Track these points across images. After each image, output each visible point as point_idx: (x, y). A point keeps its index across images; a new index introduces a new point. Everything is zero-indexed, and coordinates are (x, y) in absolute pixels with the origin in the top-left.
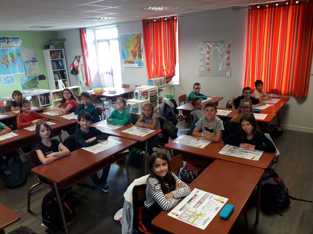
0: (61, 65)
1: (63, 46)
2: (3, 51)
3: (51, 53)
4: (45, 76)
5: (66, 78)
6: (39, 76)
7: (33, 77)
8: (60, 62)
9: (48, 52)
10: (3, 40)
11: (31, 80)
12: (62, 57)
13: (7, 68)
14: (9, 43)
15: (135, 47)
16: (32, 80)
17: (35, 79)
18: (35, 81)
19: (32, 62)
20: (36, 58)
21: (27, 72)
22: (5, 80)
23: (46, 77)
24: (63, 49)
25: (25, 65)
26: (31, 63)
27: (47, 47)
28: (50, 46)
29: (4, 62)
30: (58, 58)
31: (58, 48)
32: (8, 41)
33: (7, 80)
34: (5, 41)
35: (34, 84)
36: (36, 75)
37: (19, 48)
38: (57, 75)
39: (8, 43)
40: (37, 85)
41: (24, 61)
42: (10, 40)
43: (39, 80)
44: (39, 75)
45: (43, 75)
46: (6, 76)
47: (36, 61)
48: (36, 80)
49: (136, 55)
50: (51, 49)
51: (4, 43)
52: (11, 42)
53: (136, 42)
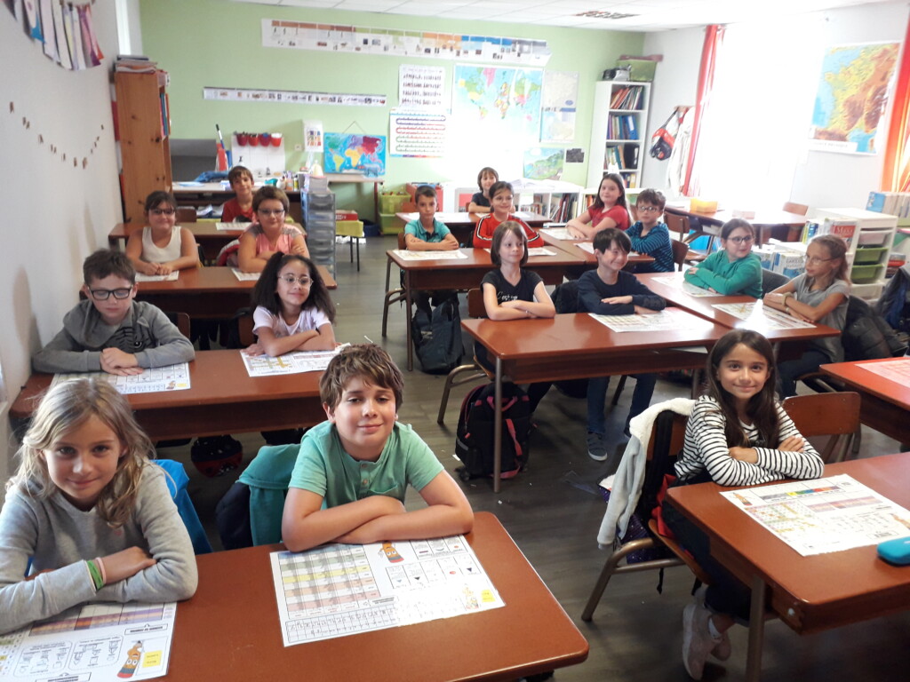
0: (632, 128)
1: (651, 76)
2: (504, 73)
3: (616, 91)
4: (583, 154)
5: (636, 167)
6: (568, 152)
7: (554, 150)
8: (630, 120)
9: (608, 86)
10: (511, 47)
11: (547, 158)
12: (640, 106)
13: (503, 118)
14: (522, 55)
15: (865, 89)
16: (549, 160)
17: (558, 157)
18: (556, 162)
19: (563, 110)
20: (574, 100)
21: (544, 136)
23: (585, 158)
24: (648, 85)
25: (544, 117)
26: (559, 115)
27: (609, 74)
28: (618, 72)
29: (499, 102)
30: (628, 108)
31: (635, 78)
32: (521, 50)
34: (514, 50)
35: (553, 171)
36: (561, 147)
37: (541, 69)
38: (614, 154)
39: (519, 55)
40: (559, 174)
41: (545, 108)
42: (526, 48)
43: (567, 161)
44: (571, 148)
45: (580, 150)
47: (574, 110)
48: (559, 160)
49: (862, 114)
50: (616, 80)
51: (512, 53)
52: (528, 52)
53: (871, 73)
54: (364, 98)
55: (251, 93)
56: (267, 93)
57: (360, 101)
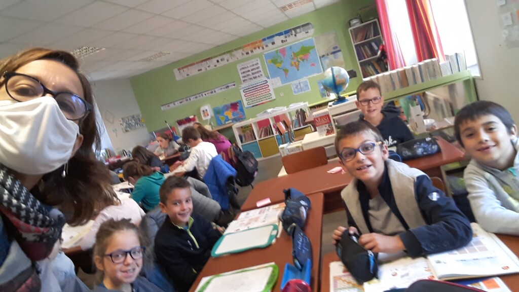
0: (376, 48)
2: (291, 48)
4: (355, 72)
8: (374, 44)
10: (289, 34)
12: (376, 33)
13: (298, 70)
14: (297, 35)
19: (332, 53)
20: (337, 46)
22: (297, 87)
23: (357, 74)
24: (376, 20)
25: (323, 61)
26: (331, 56)
29: (293, 63)
30: (369, 38)
32: (296, 32)
33: (299, 87)
37: (311, 38)
38: (370, 67)
41: (321, 56)
42: (298, 30)
45: (352, 70)
46: (297, 82)
47: (339, 51)
51: (291, 36)
52: (300, 32)
54: (225, 86)
55: (178, 102)
56: (185, 100)
57: (224, 88)
